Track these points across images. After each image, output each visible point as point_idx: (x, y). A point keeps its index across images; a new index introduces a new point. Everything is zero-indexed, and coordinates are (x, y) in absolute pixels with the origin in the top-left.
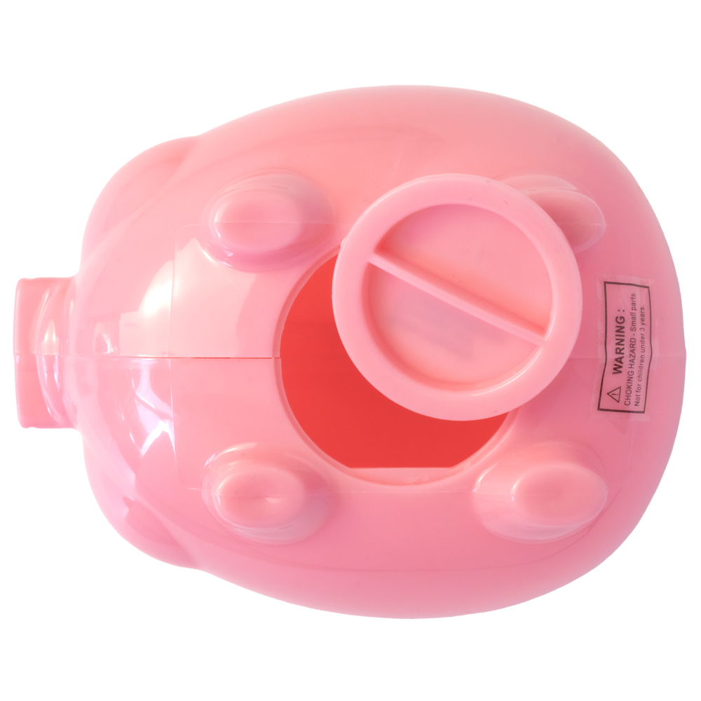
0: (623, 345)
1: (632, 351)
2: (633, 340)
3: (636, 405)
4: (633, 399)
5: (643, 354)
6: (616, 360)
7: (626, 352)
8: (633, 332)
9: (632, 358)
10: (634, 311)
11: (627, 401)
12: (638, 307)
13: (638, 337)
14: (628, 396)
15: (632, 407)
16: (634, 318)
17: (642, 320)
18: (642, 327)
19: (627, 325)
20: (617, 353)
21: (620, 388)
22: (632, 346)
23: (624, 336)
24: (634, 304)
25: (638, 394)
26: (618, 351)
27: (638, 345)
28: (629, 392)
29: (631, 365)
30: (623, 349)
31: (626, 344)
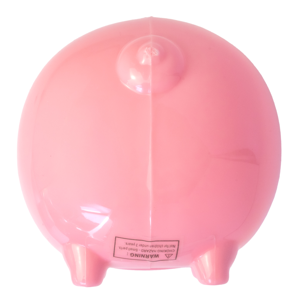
0: (144, 255)
1: (148, 251)
2: (142, 251)
3: (175, 247)
4: (172, 248)
5: (149, 246)
6: (151, 258)
7: (148, 253)
8: (138, 250)
9: (151, 251)
10: (128, 249)
11: (172, 251)
12: (126, 246)
13: (141, 248)
14: (170, 251)
15: (176, 249)
16: (131, 249)
17: (132, 244)
18: (136, 245)
19: (135, 252)
20: (148, 258)
21: (165, 255)
22: (145, 251)
23: (140, 255)
24: (124, 248)
25: (169, 246)
26: (147, 257)
27: (145, 248)
28: (168, 251)
29: (154, 251)
30: (146, 255)
31: (144, 253)
